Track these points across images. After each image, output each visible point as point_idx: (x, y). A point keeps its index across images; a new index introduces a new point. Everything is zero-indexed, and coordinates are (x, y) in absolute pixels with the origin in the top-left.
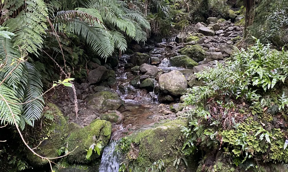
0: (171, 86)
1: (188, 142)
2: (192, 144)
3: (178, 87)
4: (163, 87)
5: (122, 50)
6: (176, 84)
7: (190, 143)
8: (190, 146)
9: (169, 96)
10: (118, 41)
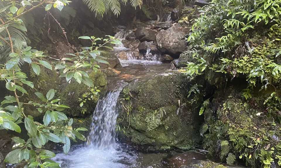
0: (168, 43)
1: (193, 89)
2: (198, 91)
3: (177, 44)
4: (161, 45)
5: (115, 14)
6: (174, 40)
7: (195, 89)
8: (195, 93)
9: (167, 55)
10: (112, 3)
